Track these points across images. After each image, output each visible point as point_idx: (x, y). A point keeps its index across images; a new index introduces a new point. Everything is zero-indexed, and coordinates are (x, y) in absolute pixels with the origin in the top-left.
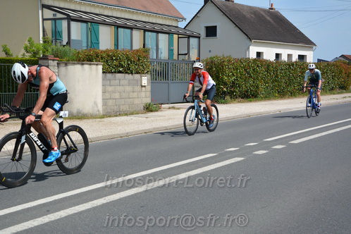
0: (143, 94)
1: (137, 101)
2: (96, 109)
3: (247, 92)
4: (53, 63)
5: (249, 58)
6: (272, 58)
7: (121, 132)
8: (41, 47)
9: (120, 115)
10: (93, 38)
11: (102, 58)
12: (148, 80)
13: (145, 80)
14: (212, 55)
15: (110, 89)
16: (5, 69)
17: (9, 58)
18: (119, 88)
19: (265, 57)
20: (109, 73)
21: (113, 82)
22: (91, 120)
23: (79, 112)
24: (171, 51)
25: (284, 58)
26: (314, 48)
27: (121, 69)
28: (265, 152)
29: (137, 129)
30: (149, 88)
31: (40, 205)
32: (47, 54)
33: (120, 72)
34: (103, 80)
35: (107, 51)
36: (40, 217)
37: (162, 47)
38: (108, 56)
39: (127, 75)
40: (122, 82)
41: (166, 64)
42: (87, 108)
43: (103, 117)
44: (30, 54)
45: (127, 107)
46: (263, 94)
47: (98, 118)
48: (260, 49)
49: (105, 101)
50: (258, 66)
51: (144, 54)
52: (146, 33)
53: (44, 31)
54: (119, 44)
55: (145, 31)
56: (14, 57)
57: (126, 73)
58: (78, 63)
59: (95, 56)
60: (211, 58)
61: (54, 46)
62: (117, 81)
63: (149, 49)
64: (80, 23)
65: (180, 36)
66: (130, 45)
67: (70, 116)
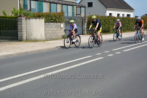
0: (61, 31)
1: (59, 34)
2: (42, 37)
3: (105, 30)
4: (24, 19)
5: (106, 16)
6: (116, 16)
7: (52, 47)
8: (19, 12)
9: (52, 40)
10: (41, 8)
11: (44, 16)
12: (63, 25)
13: (62, 25)
14: (90, 15)
15: (48, 29)
16: (3, 21)
17: (5, 16)
18: (52, 29)
19: (113, 15)
20: (47, 22)
21: (49, 26)
22: (40, 42)
23: (35, 39)
24: (73, 13)
25: (121, 16)
26: (134, 11)
27: (52, 21)
28: (112, 55)
30: (64, 29)
31: (19, 77)
32: (21, 14)
33: (52, 22)
34: (45, 25)
35: (46, 13)
36: (18, 82)
37: (70, 11)
38: (47, 15)
39: (55, 23)
40: (52, 26)
42: (38, 37)
43: (45, 41)
44: (14, 15)
45: (55, 36)
46: (112, 31)
47: (43, 41)
48: (111, 12)
49: (46, 34)
50: (110, 19)
51: (62, 14)
52: (63, 5)
53: (20, 5)
54: (51, 10)
55: (62, 4)
56: (7, 16)
57: (54, 22)
58: (34, 18)
59: (41, 15)
60: (90, 16)
61: (24, 11)
62: (51, 26)
63: (64, 12)
64: (35, 1)
65: (77, 7)
66: (56, 10)
67: (31, 40)
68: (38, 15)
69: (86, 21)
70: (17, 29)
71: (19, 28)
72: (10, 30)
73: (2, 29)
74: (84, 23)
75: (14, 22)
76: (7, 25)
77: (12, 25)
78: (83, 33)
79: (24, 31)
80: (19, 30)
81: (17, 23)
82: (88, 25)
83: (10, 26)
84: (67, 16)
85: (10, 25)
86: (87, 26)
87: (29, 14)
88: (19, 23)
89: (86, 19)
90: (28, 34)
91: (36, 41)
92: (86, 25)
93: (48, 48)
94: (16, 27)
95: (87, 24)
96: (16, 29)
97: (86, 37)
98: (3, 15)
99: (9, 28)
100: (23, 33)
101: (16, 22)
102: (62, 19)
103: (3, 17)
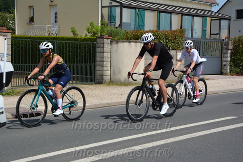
2: (139, 78)
4: (107, 42)
8: (100, 29)
10: (140, 21)
16: (72, 46)
17: (75, 37)
24: (204, 31)
30: (183, 62)
32: (103, 34)
37: (197, 28)
41: (199, 42)
44: (91, 34)
52: (184, 16)
53: (102, 16)
54: (161, 26)
56: (79, 37)
58: (127, 41)
59: (140, 36)
60: (239, 37)
61: (109, 28)
63: (185, 30)
64: (130, 9)
65: (212, 18)
66: (169, 27)
67: (119, 83)
68: (134, 35)
69: (230, 47)
70: (94, 61)
71: (98, 59)
72: (82, 63)
73: (69, 61)
74: (224, 51)
75: (90, 48)
76: (77, 54)
77: (85, 53)
78: (223, 71)
79: (106, 64)
80: (97, 63)
81: (95, 49)
82: (234, 55)
83: (82, 56)
84: (190, 37)
85: (82, 53)
86: (231, 57)
87: (117, 34)
88: (98, 50)
89: (230, 44)
90: (114, 71)
91: (128, 84)
92: (229, 55)
94: (93, 58)
95: (232, 53)
96: (92, 61)
97: (228, 79)
98: (71, 35)
99: (80, 59)
100: (105, 68)
101: (93, 47)
102: (181, 43)
103: (71, 38)
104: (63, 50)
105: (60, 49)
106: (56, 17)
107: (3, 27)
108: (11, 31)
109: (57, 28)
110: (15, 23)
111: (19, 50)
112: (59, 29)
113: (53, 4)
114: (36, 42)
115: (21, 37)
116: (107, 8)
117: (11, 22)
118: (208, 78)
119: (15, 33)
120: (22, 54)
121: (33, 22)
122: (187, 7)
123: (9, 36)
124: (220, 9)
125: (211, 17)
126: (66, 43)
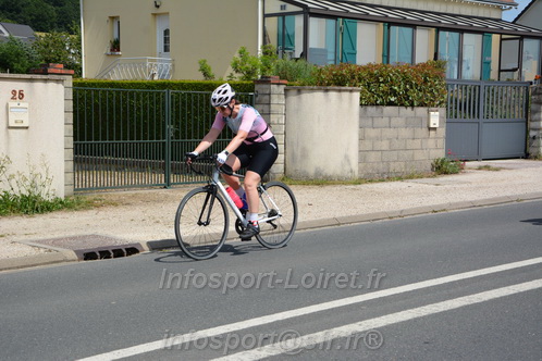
0: (431, 143)
1: (419, 156)
2: (347, 168)
4: (278, 90)
7: (391, 210)
8: (260, 62)
9: (389, 179)
10: (346, 46)
11: (360, 80)
12: (440, 117)
13: (435, 118)
15: (372, 133)
17: (208, 82)
18: (389, 133)
20: (372, 105)
21: (378, 122)
22: (338, 187)
23: (318, 173)
24: (485, 65)
27: (393, 99)
29: (420, 205)
30: (442, 132)
31: (253, 327)
32: (268, 74)
33: (391, 104)
34: (361, 117)
35: (369, 67)
37: (469, 58)
38: (371, 75)
39: (403, 109)
40: (394, 121)
41: (476, 88)
42: (333, 167)
43: (359, 182)
44: (241, 75)
45: (403, 164)
47: (350, 184)
49: (363, 154)
51: (436, 71)
52: (441, 33)
53: (265, 35)
54: (391, 54)
55: (439, 29)
56: (216, 80)
57: (402, 105)
58: (319, 90)
59: (349, 76)
61: (279, 61)
62: (386, 120)
63: (445, 62)
64: (324, 20)
65: (504, 36)
66: (410, 56)
67: (304, 179)
68: (335, 75)
73: (195, 134)
74: (533, 107)
78: (530, 150)
84: (456, 77)
87: (298, 73)
90: (293, 154)
91: (322, 181)
93: (370, 212)
98: (199, 78)
102: (437, 91)
103: (200, 84)
104: (183, 110)
105: (177, 107)
106: (166, 40)
107: (56, 61)
108: (72, 72)
109: (169, 61)
110: (80, 53)
111: (89, 111)
112: (173, 65)
113: (160, 10)
114: (125, 93)
115: (93, 84)
116: (276, 18)
117: (72, 51)
118: (498, 166)
119: (81, 74)
120: (97, 119)
121: (119, 50)
122: (448, 12)
123: (69, 81)
124: (519, 16)
125: (501, 34)
126: (189, 94)
